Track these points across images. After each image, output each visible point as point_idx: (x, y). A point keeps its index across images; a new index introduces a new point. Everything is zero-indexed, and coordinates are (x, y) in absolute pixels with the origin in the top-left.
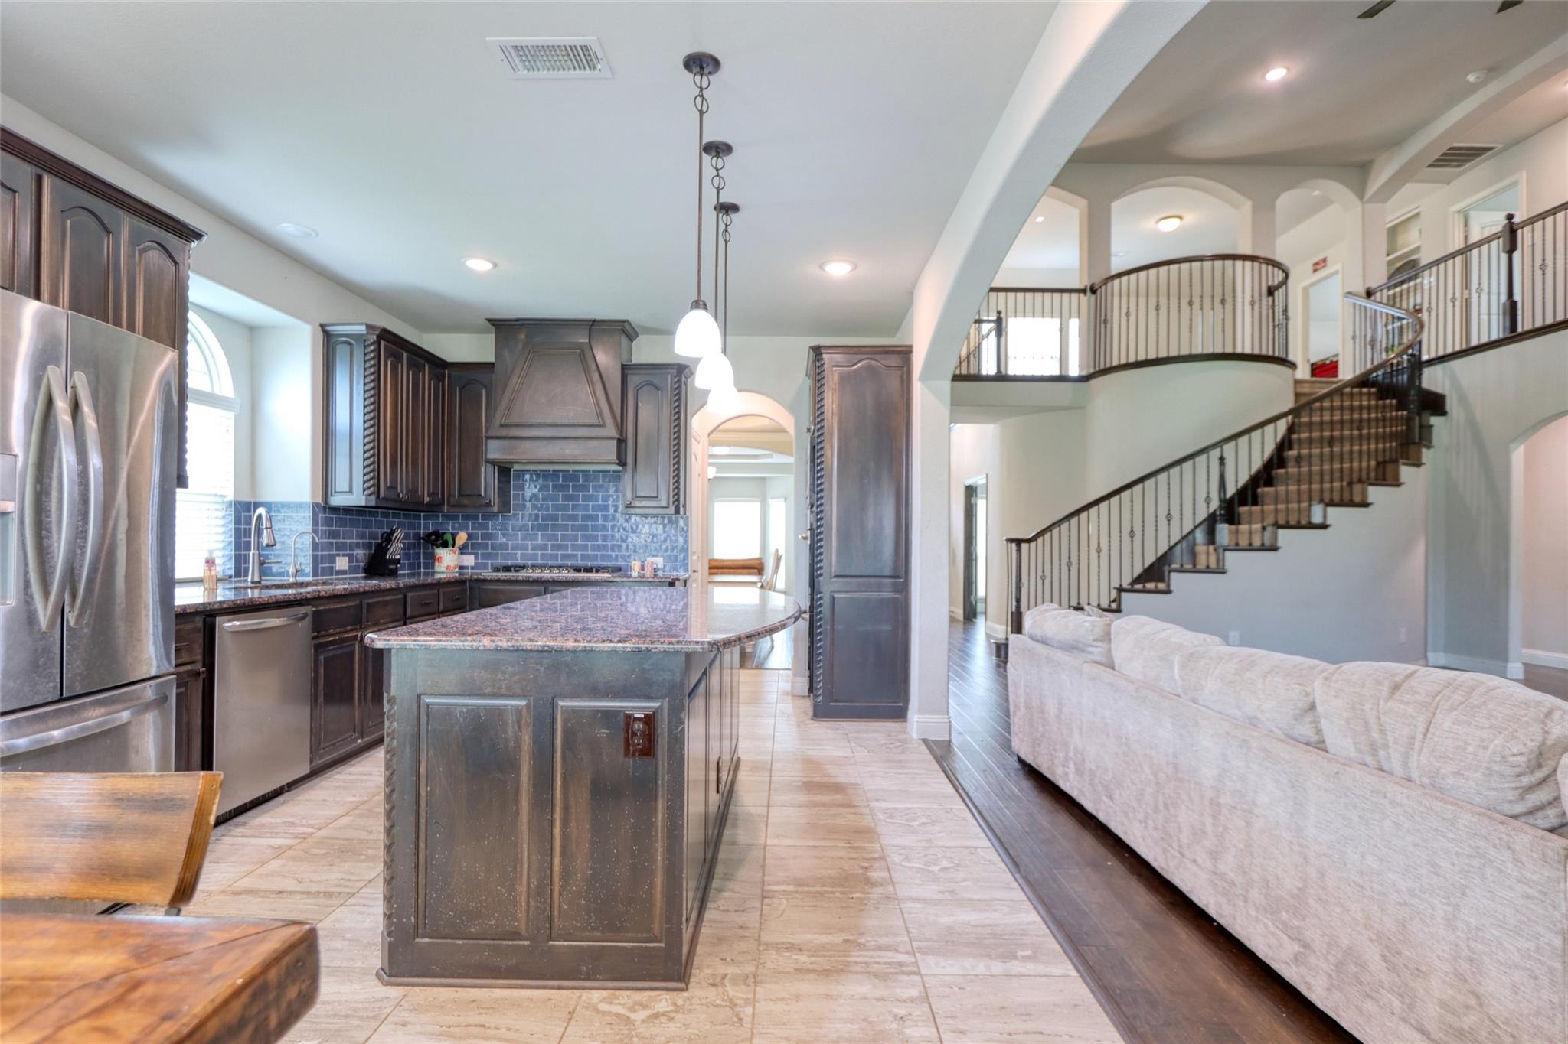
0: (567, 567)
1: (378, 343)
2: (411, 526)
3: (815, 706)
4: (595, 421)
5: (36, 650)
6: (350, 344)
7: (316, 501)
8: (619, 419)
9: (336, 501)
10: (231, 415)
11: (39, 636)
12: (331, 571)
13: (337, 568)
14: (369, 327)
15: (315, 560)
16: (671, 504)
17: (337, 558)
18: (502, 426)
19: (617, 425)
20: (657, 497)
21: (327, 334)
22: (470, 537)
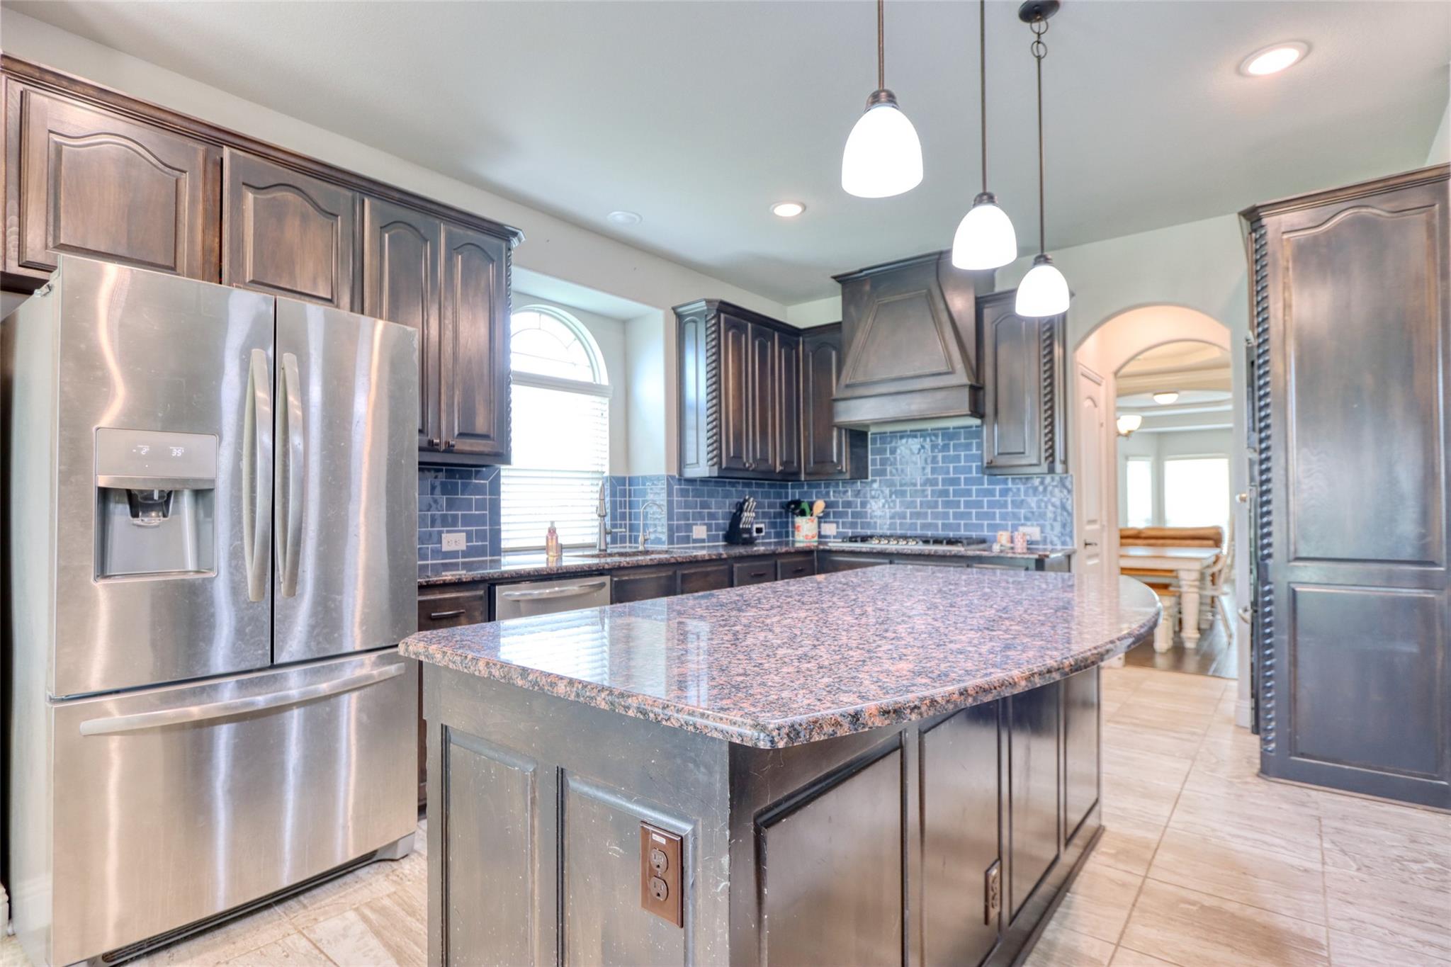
0: (914, 538)
1: (718, 316)
2: (778, 496)
3: (1264, 755)
4: (943, 369)
5: (242, 618)
6: (694, 322)
7: (671, 474)
8: (974, 362)
9: (690, 473)
10: (606, 401)
11: (244, 606)
12: (687, 539)
13: (694, 537)
14: (709, 302)
15: (671, 529)
16: (1043, 460)
17: (694, 527)
18: (848, 386)
19: (971, 368)
20: (1023, 453)
21: (680, 317)
22: (828, 505)
